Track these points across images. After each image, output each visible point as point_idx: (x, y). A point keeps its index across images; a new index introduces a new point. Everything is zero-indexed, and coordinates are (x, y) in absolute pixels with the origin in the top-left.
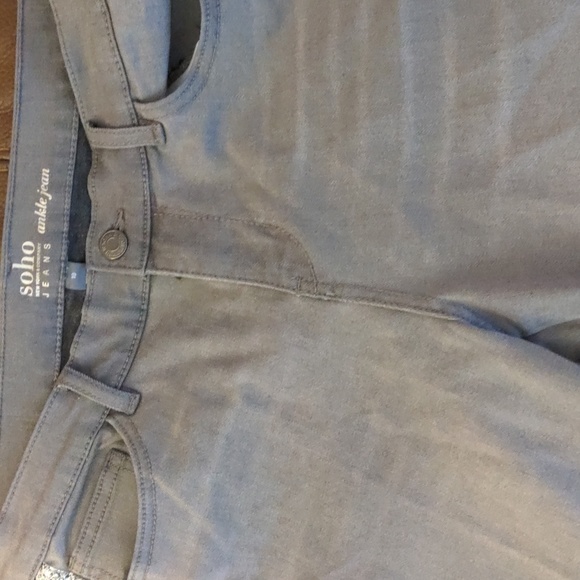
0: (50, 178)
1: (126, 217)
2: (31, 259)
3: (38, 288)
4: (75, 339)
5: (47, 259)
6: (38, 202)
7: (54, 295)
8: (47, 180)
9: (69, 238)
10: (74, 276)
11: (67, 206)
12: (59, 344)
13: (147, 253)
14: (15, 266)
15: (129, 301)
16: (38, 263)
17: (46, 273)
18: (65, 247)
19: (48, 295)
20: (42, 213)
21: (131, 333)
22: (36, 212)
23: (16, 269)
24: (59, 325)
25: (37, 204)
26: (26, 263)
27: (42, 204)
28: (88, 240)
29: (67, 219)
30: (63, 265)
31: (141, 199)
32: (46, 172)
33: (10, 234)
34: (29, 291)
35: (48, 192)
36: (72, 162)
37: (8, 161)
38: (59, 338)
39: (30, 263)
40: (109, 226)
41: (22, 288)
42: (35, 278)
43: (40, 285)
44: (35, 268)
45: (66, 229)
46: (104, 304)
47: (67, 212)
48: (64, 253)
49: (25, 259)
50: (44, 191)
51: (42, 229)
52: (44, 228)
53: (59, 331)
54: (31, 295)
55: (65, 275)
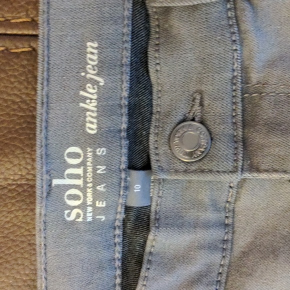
0: (100, 53)
1: (206, 103)
2: (80, 171)
3: (90, 209)
4: (143, 273)
5: (101, 169)
6: (84, 90)
7: (111, 218)
8: (95, 57)
9: (128, 137)
10: (137, 188)
11: (125, 94)
12: (118, 281)
13: (241, 149)
14: (56, 182)
15: (211, 216)
16: (90, 175)
17: (101, 188)
18: (125, 151)
19: (103, 218)
20: (92, 106)
21: (216, 258)
22: (82, 105)
23: (58, 186)
24: (118, 255)
25: (82, 93)
26: (72, 176)
27: (91, 92)
28: (152, 138)
29: (125, 110)
30: (123, 176)
31: (229, 75)
32: (92, 46)
33: (46, 138)
34: (78, 216)
35: (98, 75)
36: (127, 30)
37: (36, 36)
38: (119, 272)
39: (77, 177)
40: (180, 118)
41: (66, 212)
42: (85, 196)
43: (93, 205)
44: (85, 182)
45: (124, 126)
46: (178, 223)
47: (125, 102)
48: (124, 159)
49: (69, 171)
50: (91, 74)
51: (92, 128)
52: (94, 126)
53: (118, 263)
54: (80, 220)
55: (126, 188)
